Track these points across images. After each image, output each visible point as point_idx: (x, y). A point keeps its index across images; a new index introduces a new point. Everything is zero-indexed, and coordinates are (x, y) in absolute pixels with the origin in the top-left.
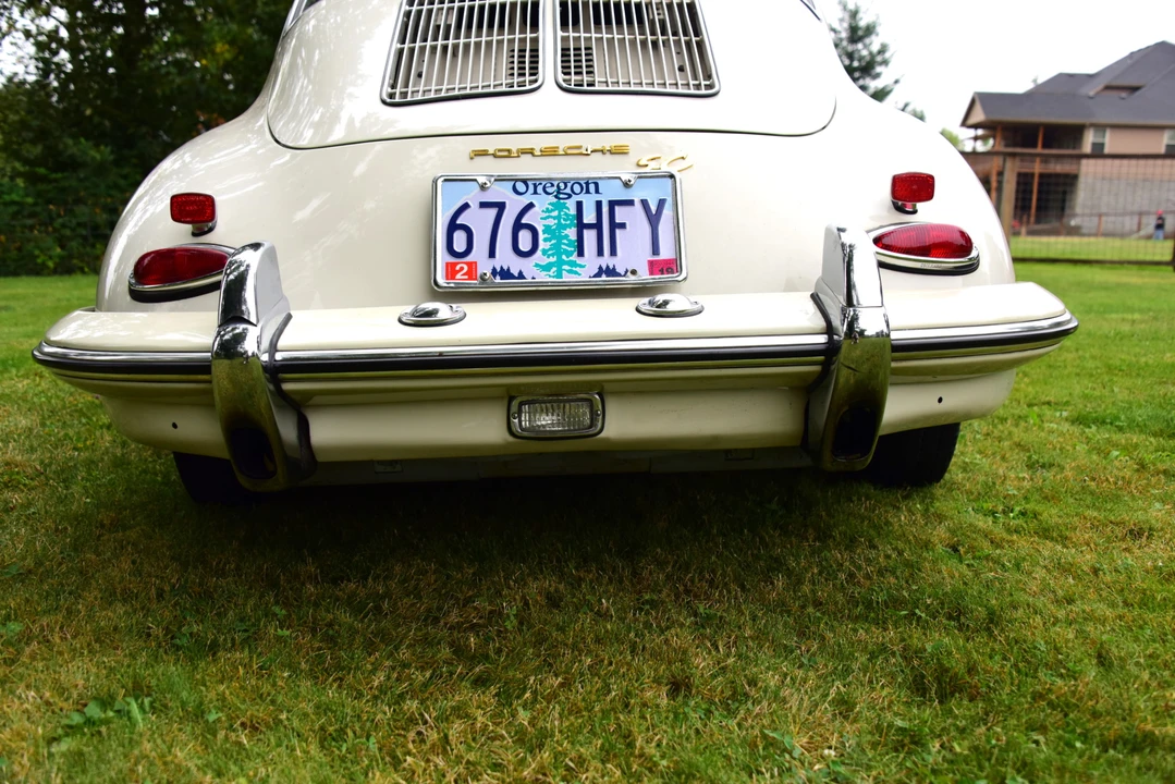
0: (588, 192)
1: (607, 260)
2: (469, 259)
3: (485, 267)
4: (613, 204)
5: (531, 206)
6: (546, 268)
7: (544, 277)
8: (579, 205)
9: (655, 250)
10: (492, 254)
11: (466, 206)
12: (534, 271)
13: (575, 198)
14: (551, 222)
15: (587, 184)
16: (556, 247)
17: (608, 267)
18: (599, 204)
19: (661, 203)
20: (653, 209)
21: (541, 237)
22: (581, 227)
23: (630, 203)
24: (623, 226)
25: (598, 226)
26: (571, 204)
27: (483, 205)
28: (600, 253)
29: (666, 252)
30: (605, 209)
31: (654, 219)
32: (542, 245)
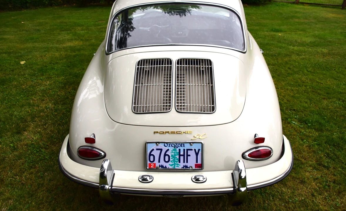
0: (182, 146)
1: (185, 164)
2: (154, 163)
3: (158, 165)
4: (187, 150)
5: (168, 150)
6: (172, 165)
7: (171, 167)
8: (180, 150)
9: (197, 162)
10: (159, 162)
11: (153, 150)
12: (168, 165)
13: (179, 148)
14: (173, 154)
15: (182, 144)
16: (174, 160)
17: (186, 165)
18: (184, 150)
19: (199, 150)
20: (197, 151)
21: (171, 157)
22: (180, 155)
23: (192, 150)
24: (190, 155)
25: (184, 155)
26: (178, 149)
27: (157, 149)
28: (184, 162)
29: (199, 162)
31: (197, 154)
32: (171, 160)
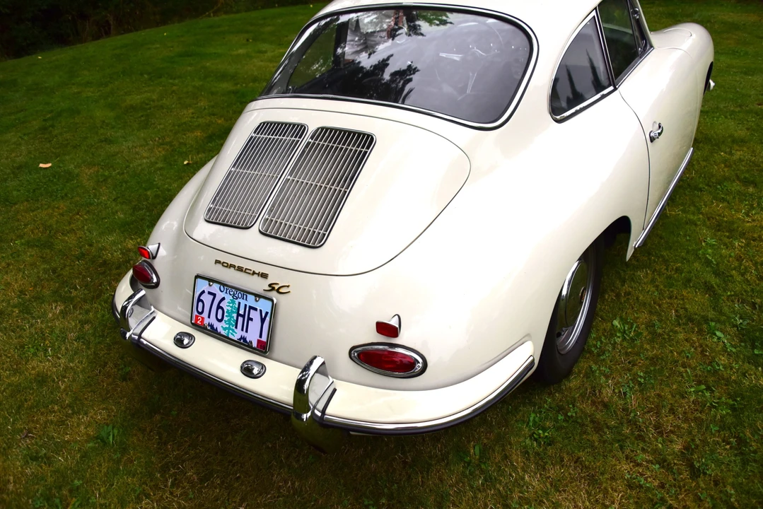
0: (243, 298)
1: (244, 334)
2: (202, 316)
3: (206, 321)
4: (251, 308)
5: (223, 299)
6: (225, 329)
7: (223, 332)
8: (239, 303)
9: (261, 336)
10: (209, 317)
11: (203, 292)
12: (220, 327)
13: (239, 300)
14: (230, 309)
15: (244, 294)
16: (229, 320)
17: (244, 336)
18: (246, 305)
19: (267, 313)
20: (263, 315)
21: (226, 314)
22: (239, 315)
23: (256, 309)
24: (252, 319)
25: (243, 316)
26: (237, 302)
27: (210, 293)
28: (242, 330)
29: (264, 338)
30: (247, 309)
31: (263, 320)
32: (226, 318)
